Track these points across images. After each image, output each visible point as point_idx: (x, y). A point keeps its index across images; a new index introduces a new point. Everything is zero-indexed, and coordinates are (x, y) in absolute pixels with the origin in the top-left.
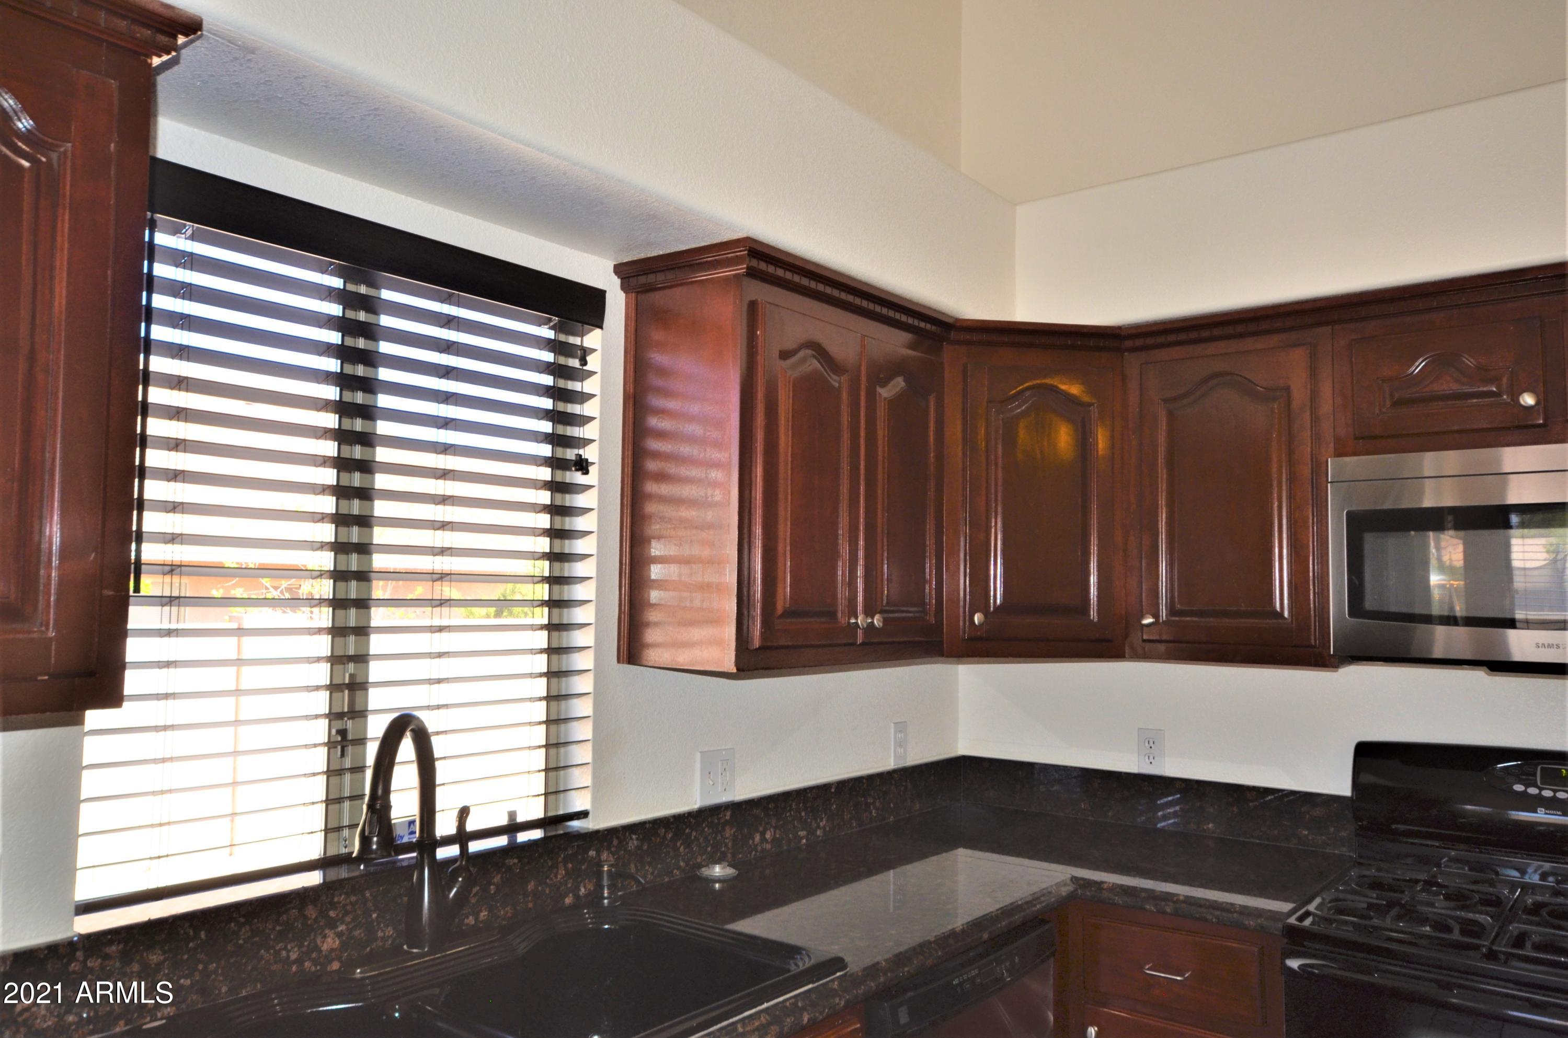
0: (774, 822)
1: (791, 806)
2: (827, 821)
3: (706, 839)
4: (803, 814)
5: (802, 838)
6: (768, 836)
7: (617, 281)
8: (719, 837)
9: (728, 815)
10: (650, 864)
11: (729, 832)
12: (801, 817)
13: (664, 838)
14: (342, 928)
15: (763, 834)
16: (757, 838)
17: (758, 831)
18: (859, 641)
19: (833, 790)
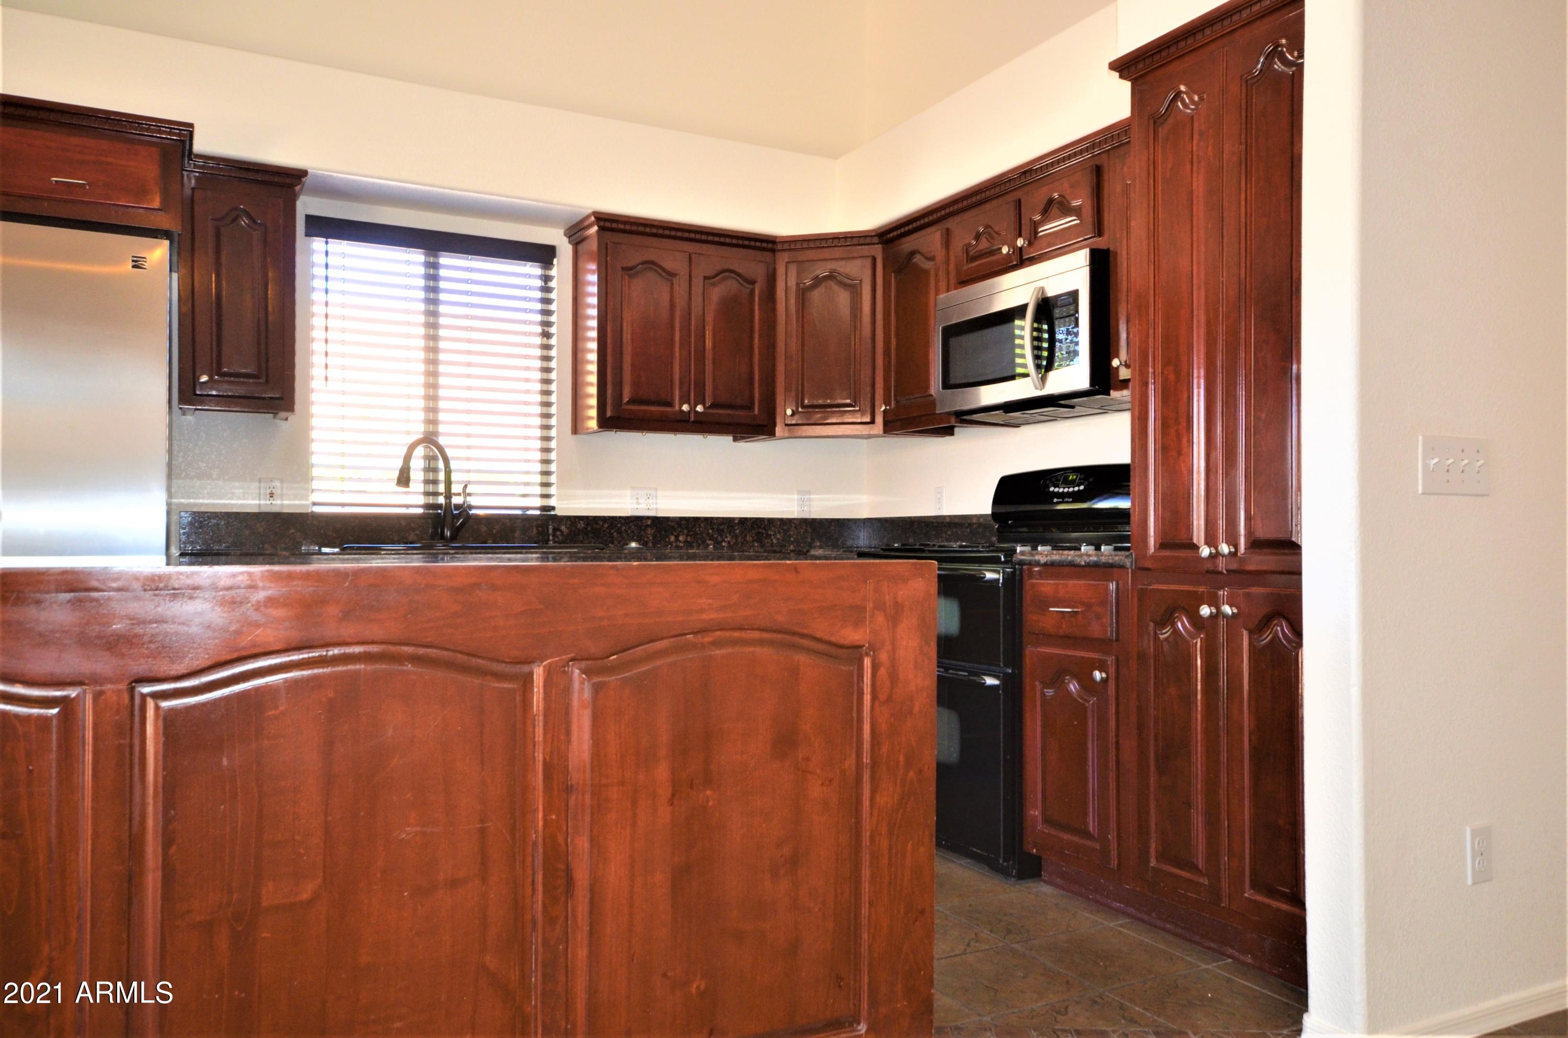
0: (685, 532)
1: (700, 525)
2: (732, 538)
3: (633, 532)
4: (710, 531)
5: (710, 545)
6: (681, 538)
7: (566, 240)
8: (642, 533)
9: (649, 522)
10: (592, 538)
11: (649, 531)
12: (708, 533)
13: (602, 526)
14: (417, 532)
15: (677, 537)
16: (672, 538)
17: (672, 534)
18: (692, 419)
19: (736, 522)
